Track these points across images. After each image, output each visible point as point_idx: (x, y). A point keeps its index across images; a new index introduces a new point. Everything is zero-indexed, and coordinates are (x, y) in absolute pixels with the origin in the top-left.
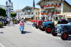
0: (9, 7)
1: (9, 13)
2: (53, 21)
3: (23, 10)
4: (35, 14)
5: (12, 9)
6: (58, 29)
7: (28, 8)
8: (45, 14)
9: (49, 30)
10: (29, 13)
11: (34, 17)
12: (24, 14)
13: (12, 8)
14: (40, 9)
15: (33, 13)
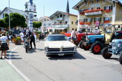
0: (30, 11)
1: (29, 22)
2: (103, 35)
3: (52, 18)
4: (69, 23)
5: (36, 16)
6: (114, 48)
7: (58, 15)
8: (87, 24)
9: (97, 48)
10: (61, 22)
11: (68, 28)
12: (54, 23)
13: (35, 14)
14: (78, 16)
15: (66, 22)
